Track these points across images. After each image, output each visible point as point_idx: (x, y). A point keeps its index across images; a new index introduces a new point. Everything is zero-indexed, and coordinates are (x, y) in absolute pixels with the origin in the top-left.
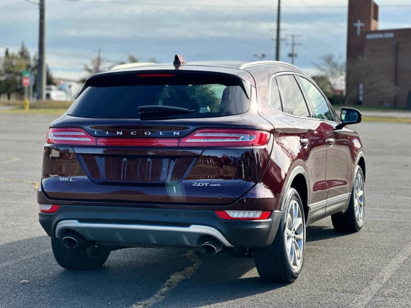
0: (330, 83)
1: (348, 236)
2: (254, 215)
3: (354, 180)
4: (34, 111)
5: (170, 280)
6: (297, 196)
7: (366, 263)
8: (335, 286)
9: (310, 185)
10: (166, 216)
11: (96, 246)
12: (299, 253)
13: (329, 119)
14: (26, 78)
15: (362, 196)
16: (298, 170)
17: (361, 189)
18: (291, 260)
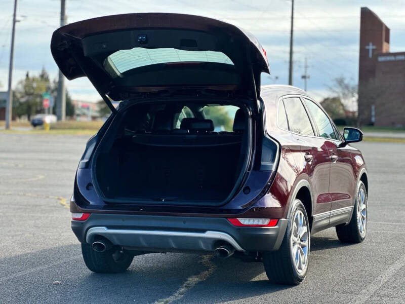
0: (342, 105)
1: (351, 246)
2: (263, 222)
3: (357, 194)
4: (54, 132)
5: (188, 282)
6: (302, 207)
7: (367, 269)
8: (336, 288)
9: (314, 197)
10: (184, 223)
11: (121, 252)
12: (304, 258)
13: (333, 138)
14: (47, 100)
15: (365, 209)
16: (303, 183)
17: (364, 203)
18: (297, 264)
